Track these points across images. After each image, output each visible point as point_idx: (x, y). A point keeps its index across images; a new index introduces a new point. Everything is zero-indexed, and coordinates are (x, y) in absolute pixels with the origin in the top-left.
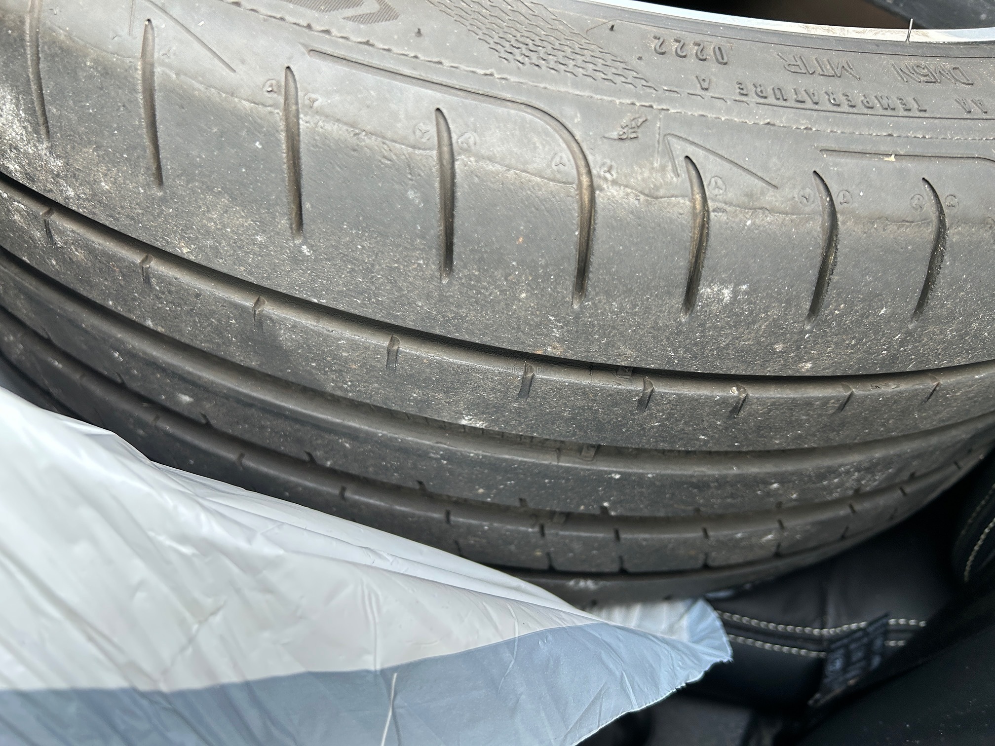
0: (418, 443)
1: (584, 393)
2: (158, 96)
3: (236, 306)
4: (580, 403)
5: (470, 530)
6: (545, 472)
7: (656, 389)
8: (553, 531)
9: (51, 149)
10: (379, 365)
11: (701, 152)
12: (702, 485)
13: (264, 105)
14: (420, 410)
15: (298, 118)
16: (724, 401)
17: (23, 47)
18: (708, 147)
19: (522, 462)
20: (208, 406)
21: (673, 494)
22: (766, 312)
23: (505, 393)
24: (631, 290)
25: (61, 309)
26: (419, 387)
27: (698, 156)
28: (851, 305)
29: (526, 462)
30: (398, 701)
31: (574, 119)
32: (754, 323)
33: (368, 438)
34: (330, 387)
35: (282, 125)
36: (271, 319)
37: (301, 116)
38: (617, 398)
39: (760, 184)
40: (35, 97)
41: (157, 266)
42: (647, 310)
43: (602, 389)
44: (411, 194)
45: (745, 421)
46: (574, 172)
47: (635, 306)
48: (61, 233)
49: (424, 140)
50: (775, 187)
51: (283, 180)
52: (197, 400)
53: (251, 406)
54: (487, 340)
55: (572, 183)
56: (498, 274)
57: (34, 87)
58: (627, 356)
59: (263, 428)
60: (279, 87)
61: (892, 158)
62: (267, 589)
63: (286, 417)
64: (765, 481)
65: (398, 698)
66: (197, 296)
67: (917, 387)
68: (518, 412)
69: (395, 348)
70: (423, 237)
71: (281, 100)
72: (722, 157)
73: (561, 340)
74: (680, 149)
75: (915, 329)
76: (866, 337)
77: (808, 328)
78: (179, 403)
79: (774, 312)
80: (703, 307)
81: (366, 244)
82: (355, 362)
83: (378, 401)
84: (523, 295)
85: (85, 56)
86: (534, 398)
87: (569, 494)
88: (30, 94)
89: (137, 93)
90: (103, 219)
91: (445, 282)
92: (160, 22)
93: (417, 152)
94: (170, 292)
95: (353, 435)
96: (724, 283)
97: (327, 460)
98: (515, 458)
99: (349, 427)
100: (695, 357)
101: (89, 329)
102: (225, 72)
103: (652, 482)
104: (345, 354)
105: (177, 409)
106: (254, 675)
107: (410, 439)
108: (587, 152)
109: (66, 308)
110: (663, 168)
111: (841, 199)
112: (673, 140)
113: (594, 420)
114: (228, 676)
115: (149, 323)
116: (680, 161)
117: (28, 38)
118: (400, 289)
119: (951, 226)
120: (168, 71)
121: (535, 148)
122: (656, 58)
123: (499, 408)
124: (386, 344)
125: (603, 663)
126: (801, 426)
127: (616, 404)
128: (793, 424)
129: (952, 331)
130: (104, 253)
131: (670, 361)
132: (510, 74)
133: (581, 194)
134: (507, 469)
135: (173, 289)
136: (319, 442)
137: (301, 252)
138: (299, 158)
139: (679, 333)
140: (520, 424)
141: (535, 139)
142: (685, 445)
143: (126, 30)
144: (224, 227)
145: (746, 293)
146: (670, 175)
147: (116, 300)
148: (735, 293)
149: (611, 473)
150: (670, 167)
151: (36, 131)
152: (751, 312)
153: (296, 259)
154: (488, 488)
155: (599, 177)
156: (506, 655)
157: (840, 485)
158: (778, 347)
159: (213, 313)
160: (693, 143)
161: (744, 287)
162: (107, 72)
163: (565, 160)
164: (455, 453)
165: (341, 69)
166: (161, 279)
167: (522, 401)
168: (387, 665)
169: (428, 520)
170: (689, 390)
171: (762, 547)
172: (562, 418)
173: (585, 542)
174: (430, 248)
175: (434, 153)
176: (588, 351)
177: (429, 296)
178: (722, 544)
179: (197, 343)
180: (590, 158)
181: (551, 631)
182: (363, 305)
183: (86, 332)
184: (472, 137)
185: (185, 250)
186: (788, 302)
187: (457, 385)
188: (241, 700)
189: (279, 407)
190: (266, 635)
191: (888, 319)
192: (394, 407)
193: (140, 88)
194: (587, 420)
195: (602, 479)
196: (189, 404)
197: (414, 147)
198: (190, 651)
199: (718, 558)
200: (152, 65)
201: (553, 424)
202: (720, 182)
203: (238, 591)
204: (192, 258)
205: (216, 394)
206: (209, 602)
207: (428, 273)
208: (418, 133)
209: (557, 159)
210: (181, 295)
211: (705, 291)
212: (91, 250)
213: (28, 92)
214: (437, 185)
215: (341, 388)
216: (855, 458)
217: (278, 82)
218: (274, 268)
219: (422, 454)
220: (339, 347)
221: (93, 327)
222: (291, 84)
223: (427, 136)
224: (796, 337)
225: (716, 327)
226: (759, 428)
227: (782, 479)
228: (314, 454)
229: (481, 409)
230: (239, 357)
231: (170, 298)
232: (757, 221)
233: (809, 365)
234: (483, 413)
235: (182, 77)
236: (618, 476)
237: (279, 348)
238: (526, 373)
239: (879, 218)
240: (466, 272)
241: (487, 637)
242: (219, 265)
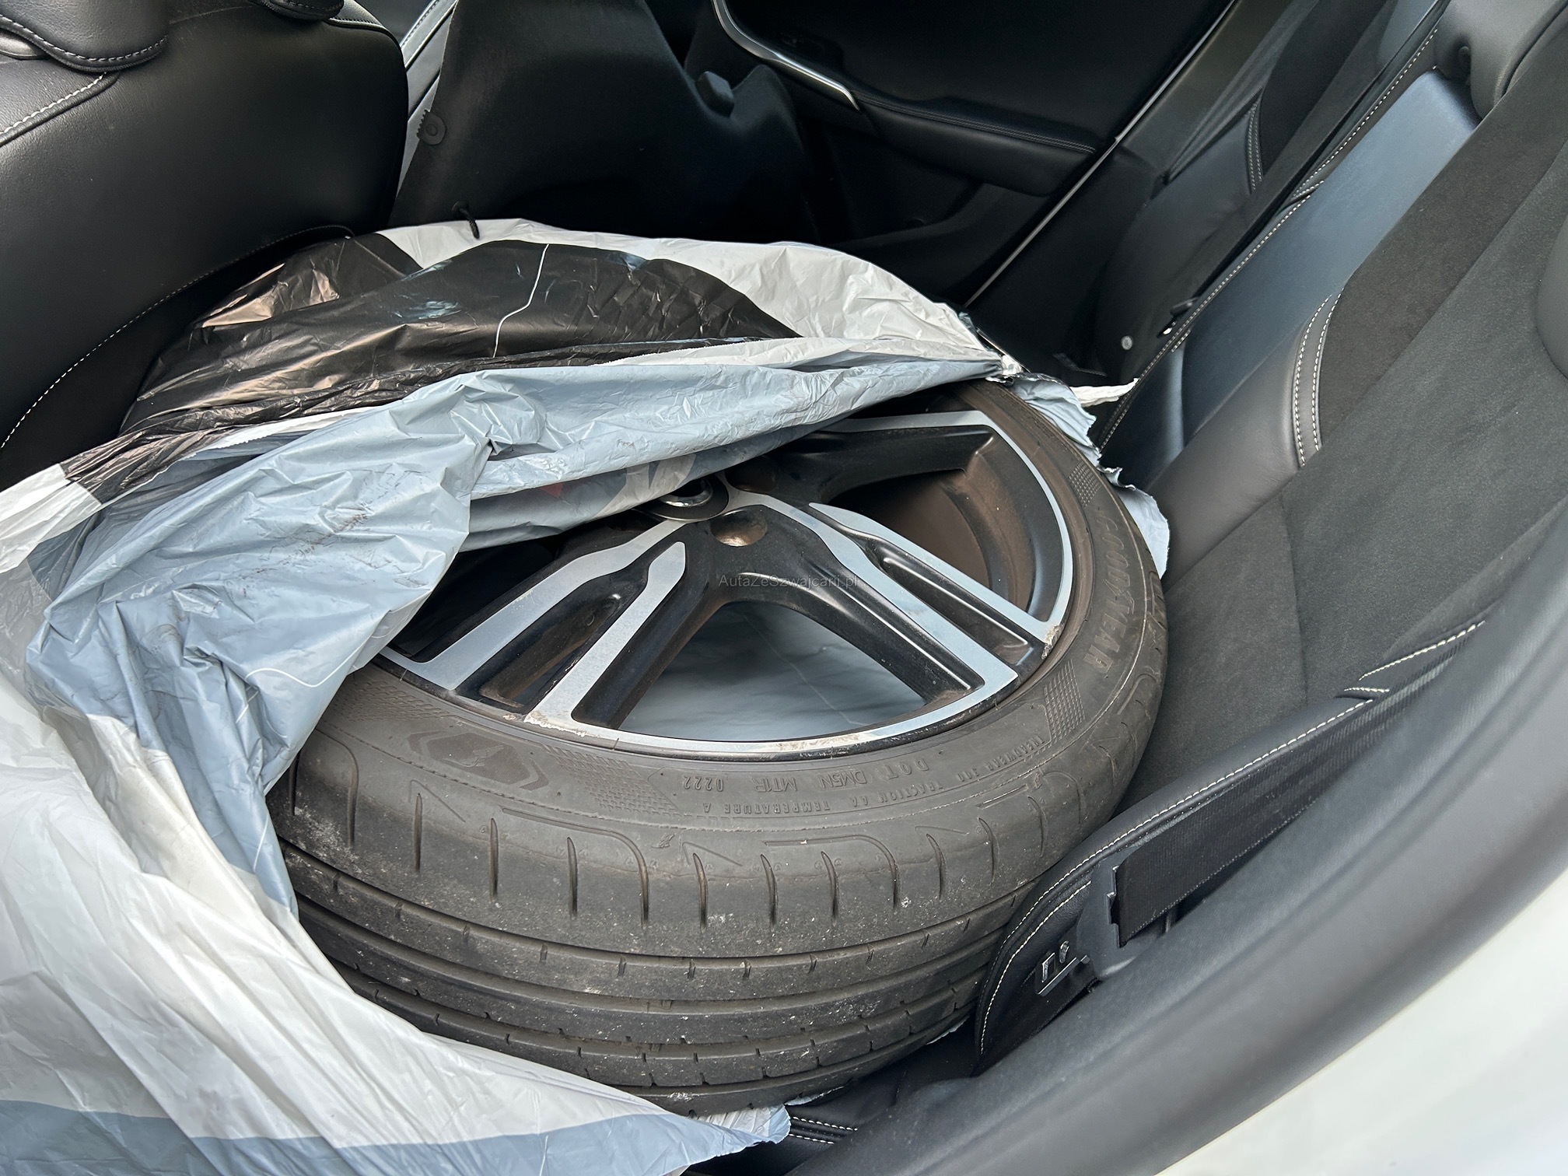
0: (558, 1004)
1: (656, 972)
2: (423, 834)
3: (453, 931)
4: (654, 977)
5: (595, 1060)
6: (640, 1018)
7: (697, 967)
8: (651, 1058)
9: (352, 851)
10: (535, 961)
11: (702, 851)
12: (742, 1020)
13: (480, 839)
14: (560, 985)
15: (498, 846)
16: (737, 971)
17: (346, 804)
18: (705, 847)
19: (624, 1013)
20: (420, 984)
21: (725, 1028)
22: (746, 925)
23: (610, 974)
24: (672, 920)
25: (324, 923)
26: (559, 972)
27: (699, 852)
28: (793, 919)
29: (627, 1013)
30: (548, 1152)
31: (637, 838)
32: (741, 931)
33: (527, 1002)
34: (505, 973)
35: (489, 848)
36: (474, 938)
37: (499, 844)
38: (674, 974)
39: (733, 864)
40: (348, 827)
41: (404, 908)
42: (682, 928)
43: (665, 969)
44: (555, 880)
45: (754, 981)
46: (637, 866)
47: (675, 927)
48: (344, 888)
49: (562, 854)
50: (740, 865)
51: (488, 873)
52: (414, 981)
53: (452, 984)
54: (597, 947)
55: (636, 872)
56: (601, 915)
57: (349, 822)
58: (677, 951)
59: (457, 997)
60: (488, 829)
61: (805, 842)
62: (486, 1092)
63: (475, 991)
64: (784, 1015)
65: (549, 1150)
66: (430, 925)
67: (858, 954)
68: (619, 984)
69: (545, 951)
70: (561, 899)
71: (489, 836)
72: (712, 852)
73: (638, 945)
74: (690, 849)
75: (837, 925)
76: (810, 932)
77: (773, 931)
78: (399, 983)
79: (751, 925)
80: (711, 925)
81: (531, 902)
82: (521, 960)
83: (534, 980)
84: (615, 924)
85: (385, 811)
86: (627, 976)
87: (658, 1031)
88: (346, 825)
89: (411, 830)
90: (377, 885)
91: (573, 919)
92: (425, 795)
93: (558, 860)
94: (412, 923)
95: (517, 1001)
96: (720, 914)
97: (499, 1017)
98: (620, 1010)
99: (515, 996)
100: (713, 950)
101: (344, 938)
102: (458, 820)
103: (709, 1021)
104: (515, 956)
105: (399, 987)
106: (477, 1137)
107: (553, 1002)
108: (644, 856)
109: (329, 924)
110: (682, 861)
111: (776, 868)
112: (687, 845)
113: (664, 986)
114: (466, 1138)
115: (392, 937)
116: (691, 856)
117: (349, 799)
118: (548, 923)
119: (839, 875)
120: (429, 821)
121: (618, 855)
122: (686, 791)
123: (607, 983)
124: (540, 949)
125: (668, 1135)
126: (792, 982)
127: (675, 977)
128: (787, 981)
129: (862, 925)
130: (372, 901)
131: (700, 953)
132: (605, 815)
133: (642, 877)
134: (616, 1018)
135: (414, 921)
136: (494, 1005)
137: (495, 906)
138: (497, 865)
139: (702, 939)
140: (621, 991)
141: (618, 851)
142: (722, 997)
143: (407, 800)
144: (453, 894)
145: (732, 917)
146: (686, 864)
147: (372, 924)
148: (727, 918)
149: (681, 1016)
150: (686, 860)
151: (345, 842)
152: (738, 927)
153: (492, 909)
154: (605, 1030)
155: (650, 867)
156: (607, 1127)
157: (842, 1014)
158: (759, 942)
159: (437, 934)
160: (697, 846)
161: (731, 915)
162: (395, 820)
163: (632, 861)
164: (582, 1010)
165: (520, 819)
166: (407, 916)
167: (620, 977)
168: (543, 1131)
169: (566, 1055)
170: (716, 967)
171: (804, 1060)
172: (645, 986)
173: (674, 1063)
174: (565, 904)
175: (567, 860)
176: (654, 950)
177: (564, 926)
178: (772, 1060)
179: (423, 949)
180: (645, 858)
181: (635, 1116)
182: (528, 931)
183: (340, 938)
184: (585, 851)
185: (427, 903)
186: (757, 920)
187: (582, 971)
188: (471, 1148)
189: (471, 985)
190: (484, 1116)
191: (818, 923)
192: (544, 984)
193: (413, 828)
194: (660, 986)
195: (677, 1020)
196: (408, 983)
197: (556, 858)
198: (450, 1124)
199: (773, 1070)
200: (421, 818)
201: (640, 989)
202: (711, 866)
203: (473, 1094)
204: (430, 907)
205: (429, 977)
206: (459, 1100)
207: (564, 916)
208: (559, 851)
209: (628, 860)
210: (417, 924)
211: (710, 918)
212: (363, 898)
213: (345, 824)
214: (568, 875)
215: (512, 974)
216: (845, 996)
217: (488, 827)
218: (479, 913)
219: (561, 1011)
220: (512, 952)
221: (347, 936)
222: (494, 827)
223: (563, 852)
224: (767, 936)
225: (721, 935)
226: (764, 984)
227: (795, 1012)
228: (490, 1014)
229: (597, 983)
230: (449, 957)
231: (411, 926)
232: (732, 884)
233: (781, 949)
234: (598, 985)
235: (437, 825)
236: (686, 1018)
237: (476, 952)
238: (621, 962)
239: (798, 876)
240: (584, 914)
241: (597, 1117)
242: (446, 911)
